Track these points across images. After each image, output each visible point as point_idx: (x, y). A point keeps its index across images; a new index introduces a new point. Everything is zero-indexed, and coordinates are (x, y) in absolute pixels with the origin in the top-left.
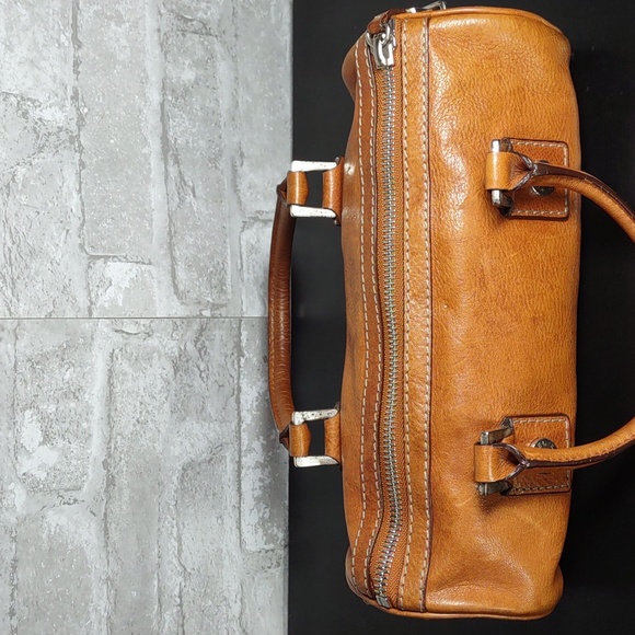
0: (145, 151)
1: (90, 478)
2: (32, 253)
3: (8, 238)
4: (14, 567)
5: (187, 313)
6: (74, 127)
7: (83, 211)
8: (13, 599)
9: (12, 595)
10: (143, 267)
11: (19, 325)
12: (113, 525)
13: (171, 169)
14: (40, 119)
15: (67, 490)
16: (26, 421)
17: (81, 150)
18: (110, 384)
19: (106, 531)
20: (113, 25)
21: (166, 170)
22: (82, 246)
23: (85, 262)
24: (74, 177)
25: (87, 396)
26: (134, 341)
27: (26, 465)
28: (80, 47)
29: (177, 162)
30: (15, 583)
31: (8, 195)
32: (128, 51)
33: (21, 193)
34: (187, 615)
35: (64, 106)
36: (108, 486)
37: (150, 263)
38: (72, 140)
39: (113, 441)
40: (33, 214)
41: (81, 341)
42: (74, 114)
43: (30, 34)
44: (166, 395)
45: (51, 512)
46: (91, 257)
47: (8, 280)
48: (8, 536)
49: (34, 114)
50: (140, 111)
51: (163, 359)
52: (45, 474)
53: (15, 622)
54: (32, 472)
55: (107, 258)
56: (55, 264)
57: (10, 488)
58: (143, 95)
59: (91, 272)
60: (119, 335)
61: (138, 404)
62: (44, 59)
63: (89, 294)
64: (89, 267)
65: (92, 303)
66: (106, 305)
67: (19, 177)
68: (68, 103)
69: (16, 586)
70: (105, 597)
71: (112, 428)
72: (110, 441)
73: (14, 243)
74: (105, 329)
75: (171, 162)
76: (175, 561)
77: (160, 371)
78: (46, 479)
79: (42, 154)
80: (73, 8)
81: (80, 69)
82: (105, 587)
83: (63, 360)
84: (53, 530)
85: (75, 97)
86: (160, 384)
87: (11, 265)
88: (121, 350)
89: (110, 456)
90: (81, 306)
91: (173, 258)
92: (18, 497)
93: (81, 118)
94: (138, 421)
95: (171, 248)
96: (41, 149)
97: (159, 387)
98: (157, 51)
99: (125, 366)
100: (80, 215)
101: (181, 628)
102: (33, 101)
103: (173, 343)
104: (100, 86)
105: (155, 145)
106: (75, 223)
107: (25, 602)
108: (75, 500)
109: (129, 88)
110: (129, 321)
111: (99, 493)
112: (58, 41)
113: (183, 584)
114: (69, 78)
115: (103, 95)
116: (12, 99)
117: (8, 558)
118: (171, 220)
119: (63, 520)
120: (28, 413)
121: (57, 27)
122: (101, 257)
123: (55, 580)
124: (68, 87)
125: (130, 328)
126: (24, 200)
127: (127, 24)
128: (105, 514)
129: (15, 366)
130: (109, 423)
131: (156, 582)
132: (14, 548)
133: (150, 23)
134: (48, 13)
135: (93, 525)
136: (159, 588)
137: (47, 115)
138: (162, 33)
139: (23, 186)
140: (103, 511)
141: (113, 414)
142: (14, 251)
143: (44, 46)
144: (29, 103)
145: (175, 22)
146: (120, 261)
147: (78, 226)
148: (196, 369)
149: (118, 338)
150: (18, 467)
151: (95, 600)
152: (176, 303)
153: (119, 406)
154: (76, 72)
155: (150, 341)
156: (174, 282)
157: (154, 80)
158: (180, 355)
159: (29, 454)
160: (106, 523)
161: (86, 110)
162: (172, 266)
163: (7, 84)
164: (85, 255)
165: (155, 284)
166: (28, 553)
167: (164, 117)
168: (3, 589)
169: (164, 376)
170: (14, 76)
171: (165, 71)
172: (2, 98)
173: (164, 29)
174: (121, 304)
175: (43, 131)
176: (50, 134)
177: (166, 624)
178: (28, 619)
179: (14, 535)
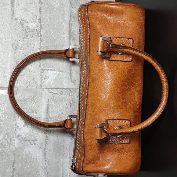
0: (63, 36)
1: (40, 137)
4: (14, 163)
5: (75, 87)
6: (39, 29)
8: (13, 172)
9: (13, 171)
10: (60, 73)
11: (17, 90)
12: (47, 152)
13: (72, 42)
14: (28, 27)
15: (32, 141)
16: (19, 119)
17: (41, 36)
18: (48, 109)
19: (45, 154)
21: (70, 42)
22: (40, 66)
23: (40, 71)
24: (38, 44)
25: (40, 112)
26: (56, 96)
27: (19, 132)
28: (42, 4)
29: (74, 39)
30: (14, 168)
31: (16, 50)
32: (58, 5)
33: (20, 49)
35: (35, 22)
36: (46, 140)
37: (63, 71)
38: (38, 33)
40: (24, 56)
41: (38, 95)
42: (39, 25)
44: (67, 113)
45: (27, 147)
46: (43, 69)
48: (12, 153)
49: (26, 25)
50: (62, 23)
51: (66, 101)
52: (25, 135)
54: (21, 134)
55: (48, 70)
56: (30, 71)
57: (14, 138)
58: (63, 19)
59: (42, 74)
61: (57, 115)
62: (30, 8)
63: (41, 81)
64: (42, 72)
65: (42, 83)
66: (47, 84)
67: (20, 44)
68: (37, 21)
69: (14, 169)
70: (44, 174)
74: (46, 92)
75: (72, 39)
77: (65, 105)
78: (25, 137)
79: (28, 38)
81: (42, 11)
82: (44, 171)
83: (32, 101)
84: (27, 152)
85: (40, 19)
86: (65, 109)
88: (52, 98)
89: (47, 131)
90: (38, 84)
91: (71, 70)
92: (16, 142)
93: (41, 26)
94: (57, 120)
95: (70, 67)
96: (27, 36)
97: (65, 110)
98: (69, 4)
99: (53, 103)
102: (25, 21)
103: (70, 97)
104: (48, 16)
105: (66, 34)
107: (17, 174)
108: (35, 144)
109: (58, 16)
110: (54, 89)
111: (43, 142)
112: (34, 2)
113: (71, 172)
114: (38, 14)
115: (49, 19)
116: (19, 20)
117: (12, 160)
119: (31, 150)
122: (46, 69)
123: (27, 168)
124: (37, 17)
125: (55, 92)
126: (21, 51)
128: (45, 149)
130: (47, 121)
131: (61, 171)
132: (14, 157)
135: (41, 152)
136: (62, 173)
137: (30, 25)
139: (21, 47)
140: (44, 148)
141: (48, 118)
143: (30, 4)
144: (24, 22)
146: (52, 70)
147: (39, 59)
149: (51, 94)
150: (16, 133)
151: (40, 175)
152: (71, 84)
153: (50, 115)
154: (40, 12)
155: (62, 96)
156: (71, 78)
157: (67, 13)
158: (72, 100)
159: (20, 129)
160: (45, 151)
161: (43, 24)
162: (71, 72)
163: (17, 16)
164: (41, 68)
165: (64, 78)
166: (18, 159)
167: (70, 25)
168: (10, 169)
169: (67, 107)
170: (19, 13)
171: (71, 10)
172: (15, 20)
174: (52, 84)
175: (28, 30)
176: (30, 31)
179: (14, 153)
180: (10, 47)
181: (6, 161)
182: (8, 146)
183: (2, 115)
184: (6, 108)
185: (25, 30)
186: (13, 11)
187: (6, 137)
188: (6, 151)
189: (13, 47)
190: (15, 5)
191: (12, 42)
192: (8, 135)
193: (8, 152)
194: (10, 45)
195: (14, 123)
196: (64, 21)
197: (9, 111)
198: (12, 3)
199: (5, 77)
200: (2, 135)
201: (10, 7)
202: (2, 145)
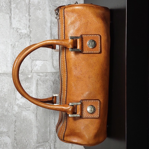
0: (46, 37)
1: (33, 105)
3: (13, 57)
4: (15, 122)
5: (56, 71)
6: (29, 33)
8: (15, 128)
9: (15, 127)
10: (45, 62)
12: (38, 116)
14: (21, 32)
15: (27, 108)
17: (30, 38)
18: (37, 86)
19: (37, 116)
20: (38, 11)
22: (30, 58)
23: (31, 61)
24: (29, 44)
25: (31, 89)
26: (43, 77)
27: (18, 102)
28: (30, 16)
30: (16, 125)
31: (14, 48)
32: (42, 16)
35: (26, 29)
36: (37, 107)
37: (47, 61)
38: (28, 36)
40: (19, 52)
41: (30, 77)
42: (29, 30)
43: (19, 15)
44: (51, 89)
45: (24, 112)
46: (33, 60)
48: (14, 116)
49: (19, 31)
50: (45, 28)
51: (50, 81)
52: (22, 104)
53: (15, 133)
55: (36, 60)
56: (24, 62)
57: (14, 106)
58: (46, 25)
59: (32, 63)
61: (44, 91)
62: (22, 20)
63: (32, 68)
64: (32, 62)
65: (32, 70)
66: (36, 70)
67: (16, 44)
68: (27, 28)
69: (16, 126)
70: (36, 130)
71: (38, 95)
73: (15, 58)
74: (35, 75)
76: (53, 124)
77: (49, 84)
79: (21, 40)
80: (29, 8)
81: (30, 21)
82: (36, 128)
83: (26, 81)
84: (24, 115)
85: (29, 27)
86: (49, 86)
88: (40, 79)
90: (30, 70)
91: (53, 59)
92: (16, 108)
93: (30, 31)
94: (44, 94)
95: (52, 57)
96: (21, 38)
97: (49, 87)
98: (49, 15)
99: (41, 83)
101: (55, 139)
102: (19, 29)
103: (53, 78)
104: (35, 24)
105: (49, 35)
107: (18, 129)
108: (29, 110)
109: (42, 23)
110: (41, 73)
111: (35, 109)
112: (25, 16)
115: (36, 26)
117: (14, 120)
119: (26, 114)
121: (25, 13)
123: (25, 126)
124: (28, 25)
125: (42, 75)
126: (17, 49)
127: (42, 10)
128: (36, 113)
130: (37, 94)
131: (49, 128)
133: (48, 9)
134: (23, 10)
135: (33, 115)
136: (50, 130)
137: (22, 31)
138: (51, 11)
139: (17, 46)
140: (36, 112)
141: (38, 92)
143: (22, 17)
145: (54, 8)
146: (39, 60)
148: (59, 83)
149: (39, 77)
150: (16, 102)
151: (34, 130)
152: (53, 69)
153: (39, 91)
154: (29, 22)
155: (47, 77)
156: (53, 64)
157: (49, 21)
158: (55, 80)
159: (18, 100)
160: (36, 115)
161: (32, 29)
162: (53, 61)
163: (14, 26)
164: (31, 59)
165: (48, 65)
166: (18, 120)
167: (51, 29)
168: (13, 126)
169: (51, 85)
170: (15, 24)
171: (51, 19)
172: (12, 29)
173: (51, 10)
174: (39, 70)
175: (22, 35)
176: (23, 35)
177: (51, 138)
178: (18, 133)
179: (15, 116)
180: (10, 47)
181: (10, 121)
182: (11, 111)
183: (6, 91)
184: (8, 86)
185: (20, 34)
186: (11, 23)
187: (9, 105)
189: (12, 46)
190: (12, 19)
191: (11, 43)
192: (10, 104)
193: (11, 115)
194: (10, 45)
195: (14, 96)
196: (46, 26)
197: (10, 88)
198: (10, 18)
199: (7, 66)
200: (7, 104)
201: (9, 21)
202: (7, 111)
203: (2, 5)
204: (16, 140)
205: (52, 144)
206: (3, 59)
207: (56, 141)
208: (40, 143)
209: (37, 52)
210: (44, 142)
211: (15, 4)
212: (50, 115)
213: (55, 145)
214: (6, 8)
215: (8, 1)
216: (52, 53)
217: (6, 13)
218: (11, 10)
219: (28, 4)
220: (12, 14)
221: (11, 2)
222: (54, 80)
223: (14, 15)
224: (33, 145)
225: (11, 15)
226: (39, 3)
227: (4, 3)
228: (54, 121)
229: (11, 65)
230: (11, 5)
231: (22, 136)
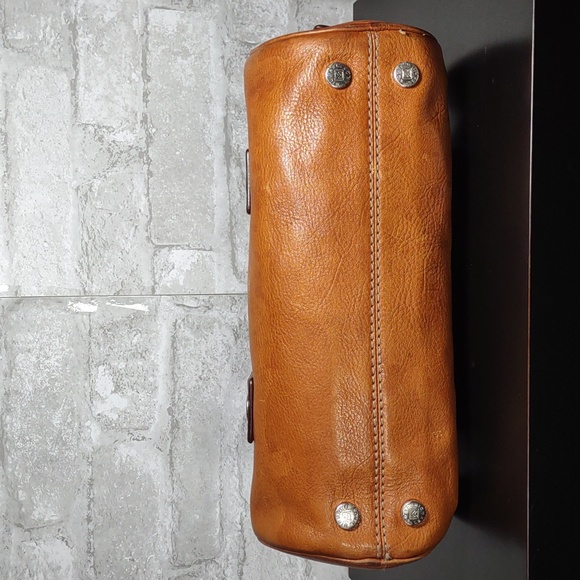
0: (208, 158)
1: (156, 421)
2: (105, 246)
3: (85, 235)
4: (91, 485)
5: (245, 290)
6: (143, 144)
7: (150, 210)
8: (89, 509)
9: (89, 506)
10: (204, 253)
12: (178, 460)
13: (233, 171)
14: (114, 141)
15: (136, 429)
16: (100, 375)
17: (149, 162)
18: (174, 347)
19: (171, 464)
20: (179, 59)
21: (229, 172)
22: (149, 239)
23: (151, 251)
24: (142, 184)
25: (152, 357)
26: (195, 313)
27: (100, 408)
28: (149, 80)
29: (239, 164)
30: (91, 496)
31: (86, 201)
32: (193, 79)
33: (97, 200)
34: (248, 540)
35: (134, 129)
36: (173, 428)
37: (211, 250)
38: (141, 155)
39: (177, 393)
40: (106, 216)
42: (143, 134)
43: (105, 76)
44: (227, 357)
45: (122, 445)
46: (157, 246)
47: (85, 267)
48: (85, 461)
49: (108, 138)
50: (204, 126)
51: (224, 328)
52: (117, 416)
53: (91, 527)
54: (106, 413)
55: (171, 247)
56: (125, 254)
57: (86, 424)
58: (207, 113)
59: (156, 259)
60: (181, 309)
61: (201, 364)
62: (117, 94)
63: (154, 276)
64: (155, 254)
65: (155, 283)
66: (168, 285)
67: (95, 187)
68: (138, 126)
69: (92, 500)
70: (170, 516)
71: (176, 382)
72: (174, 393)
73: (90, 238)
74: (167, 304)
75: (233, 165)
76: (235, 493)
77: (221, 338)
78: (118, 420)
79: (115, 169)
80: (143, 51)
81: (149, 98)
82: (170, 508)
83: (131, 328)
84: (124, 459)
85: (144, 121)
86: (221, 348)
87: (87, 255)
88: (183, 320)
89: (174, 404)
90: (146, 285)
91: (233, 245)
92: (94, 432)
93: (149, 137)
94: (200, 378)
95: (231, 236)
96: (114, 165)
97: (221, 351)
98: (221, 75)
99: (188, 333)
100: (148, 214)
101: (242, 550)
102: (108, 128)
103: (233, 315)
104: (167, 109)
105: (218, 152)
106: (143, 220)
107: (100, 512)
108: (144, 438)
109: (194, 108)
110: (188, 297)
111: (165, 434)
112: (129, 78)
113: (244, 514)
114: (140, 108)
115: (170, 116)
116: (90, 128)
117: (86, 477)
118: (232, 214)
119: (133, 453)
120: (101, 368)
122: (166, 246)
123: (126, 498)
124: (138, 114)
125: (192, 303)
126: (99, 204)
128: (171, 451)
129: (90, 332)
130: (173, 379)
131: (218, 510)
132: (90, 470)
133: (214, 52)
134: (121, 58)
135: (159, 458)
136: (221, 515)
137: (119, 137)
138: (226, 59)
139: (99, 194)
140: (169, 448)
141: (176, 371)
142: (90, 244)
143: (117, 83)
144: (104, 130)
145: (239, 48)
146: (183, 248)
147: (146, 222)
149: (180, 310)
150: (93, 409)
151: (161, 517)
152: (234, 281)
153: (182, 366)
154: (146, 101)
155: (210, 313)
156: (234, 265)
157: (218, 99)
158: (240, 325)
159: (103, 400)
160: (171, 457)
161: (154, 130)
162: (233, 251)
163: (86, 117)
164: (151, 245)
165: (215, 267)
166: (102, 475)
167: (227, 128)
168: (81, 500)
169: (225, 342)
170: (93, 110)
171: (228, 90)
172: (81, 128)
173: (228, 56)
174: (182, 284)
175: (116, 150)
176: (122, 152)
177: (228, 545)
178: (102, 525)
179: (90, 460)
180: (72, 196)
181: (69, 480)
182: (75, 443)
183: (56, 364)
184: (65, 346)
185: (109, 150)
186: (77, 105)
187: (69, 420)
188: (72, 454)
189: (80, 195)
190: (81, 89)
191: (75, 183)
192: (73, 416)
193: (76, 457)
194: (71, 190)
195: (86, 384)
196: (210, 118)
197: (73, 354)
198: (73, 85)
199: (60, 271)
200: (59, 413)
201: (67, 97)
202: (59, 440)
203: (41, 37)
204: (93, 554)
205: (229, 572)
206: (46, 245)
207: (244, 561)
208: (183, 566)
209: (174, 217)
210: (200, 562)
211: (90, 36)
212: (221, 459)
213: (242, 573)
214: (57, 47)
215: (64, 23)
216: (231, 222)
217: (56, 68)
218: (76, 56)
219: (142, 35)
220: (81, 74)
221: (77, 27)
222: (237, 324)
223: (88, 74)
224: (159, 572)
225: (77, 74)
226: (183, 31)
227: (48, 28)
228: (237, 480)
229: (76, 267)
230: (75, 37)
231: (115, 539)
